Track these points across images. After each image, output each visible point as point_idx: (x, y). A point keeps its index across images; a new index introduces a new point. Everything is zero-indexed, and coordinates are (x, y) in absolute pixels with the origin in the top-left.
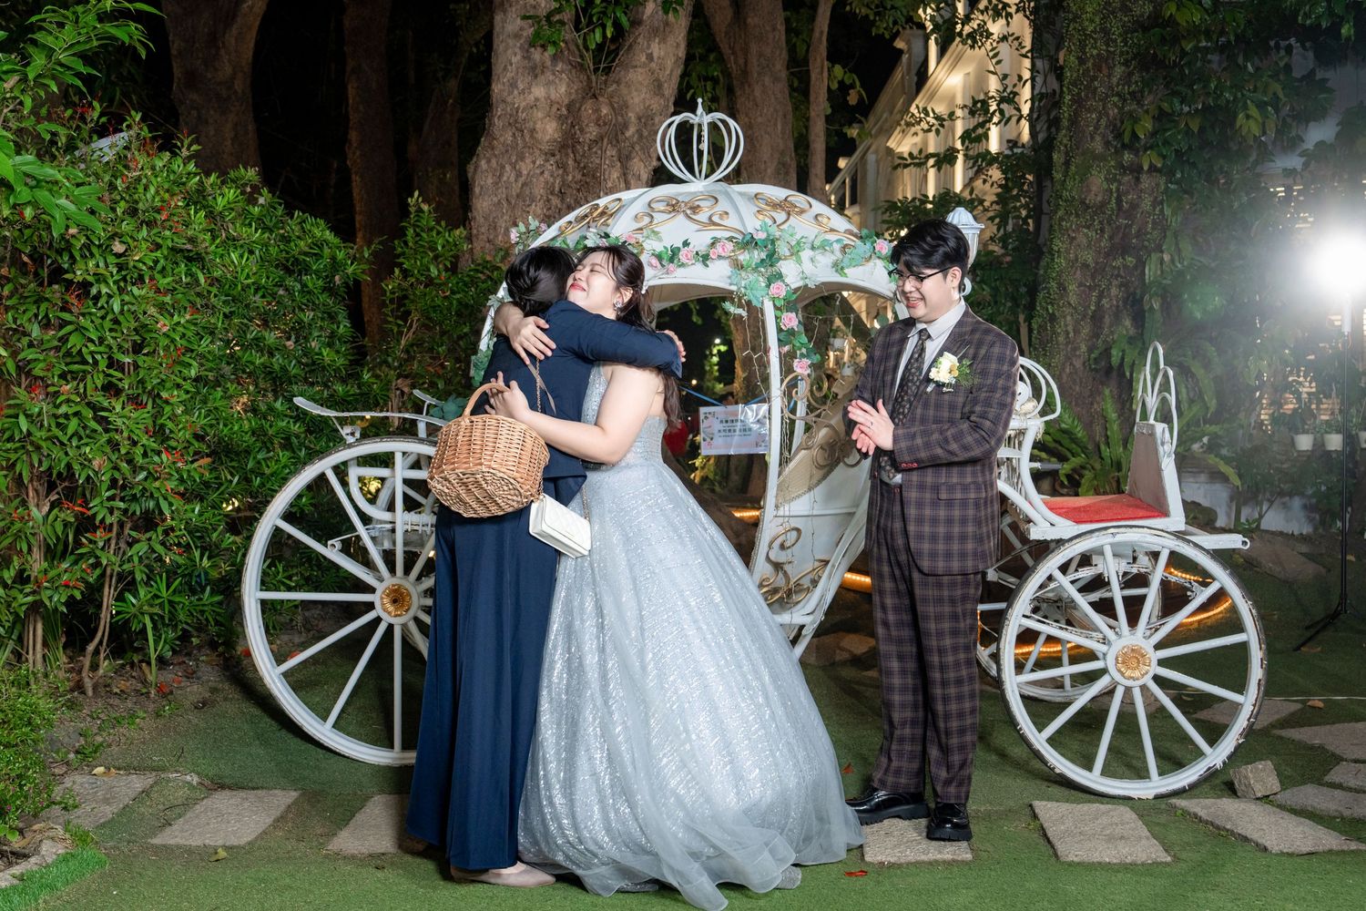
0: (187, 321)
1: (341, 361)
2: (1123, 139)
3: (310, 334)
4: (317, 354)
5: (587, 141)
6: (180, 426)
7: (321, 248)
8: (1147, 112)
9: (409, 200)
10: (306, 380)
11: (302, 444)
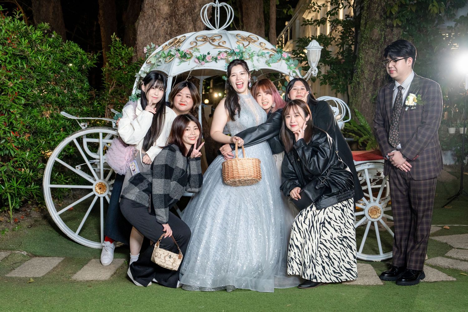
0: (20, 82)
1: (85, 98)
2: (387, 15)
3: (73, 87)
4: (76, 95)
5: (180, 14)
6: (18, 122)
7: (77, 54)
8: (396, 4)
9: (112, 36)
10: (72, 105)
11: (71, 129)
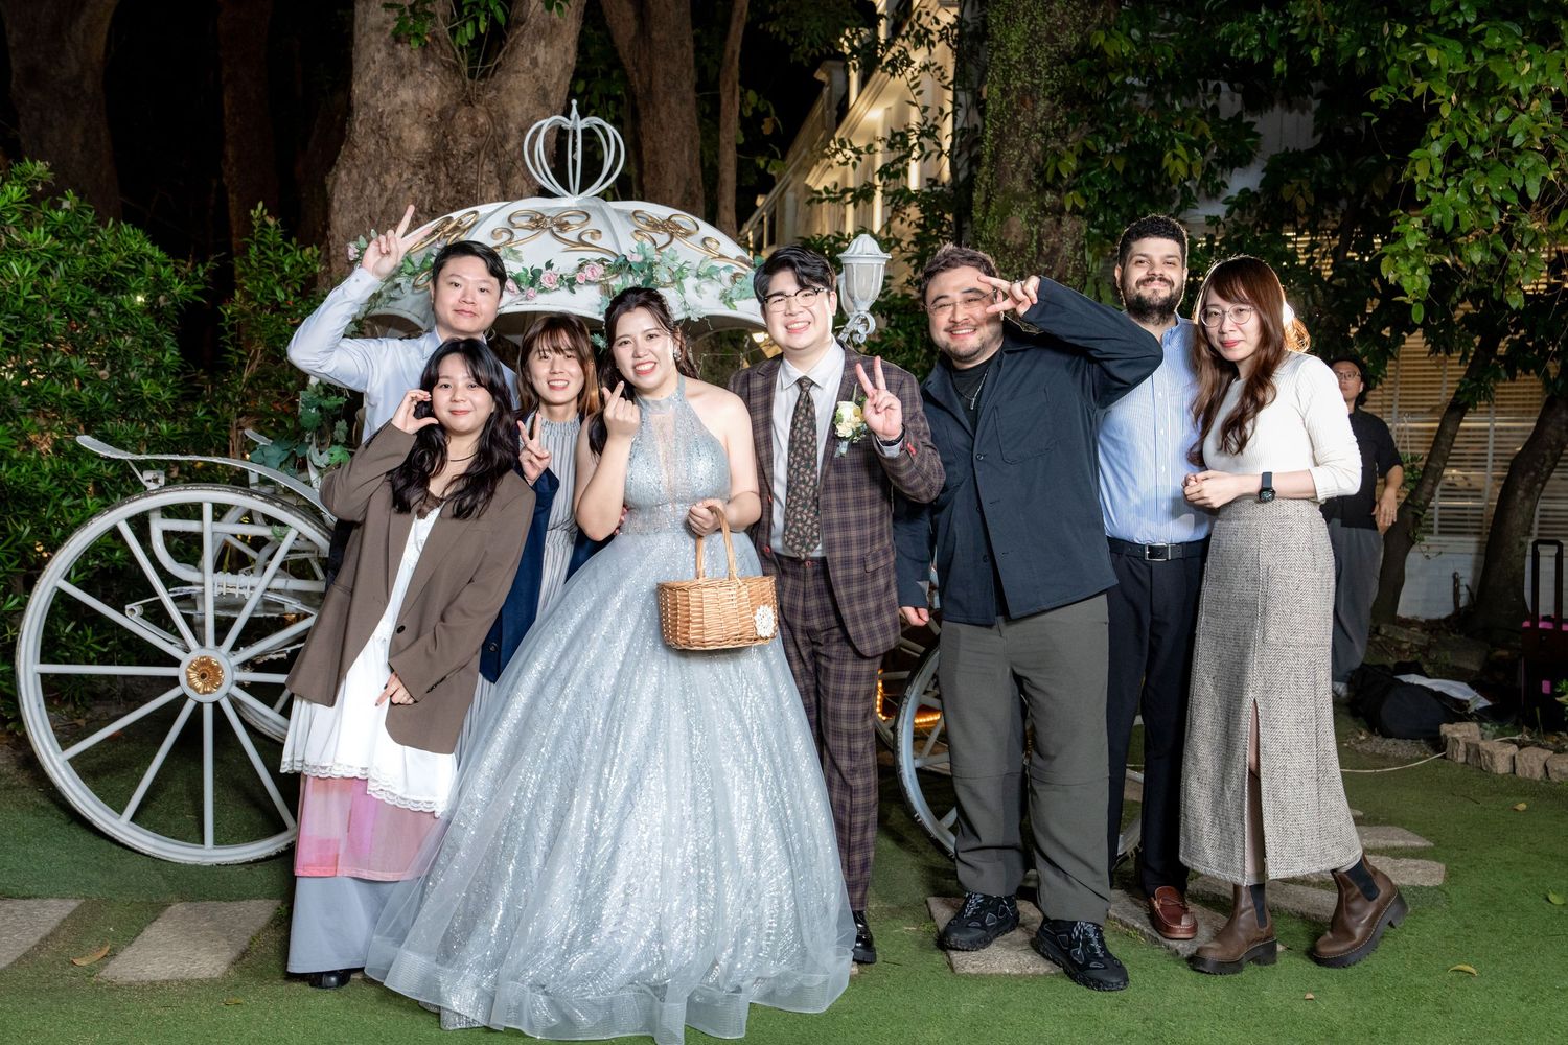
1: (166, 396)
2: (1046, 180)
3: (129, 362)
4: (136, 386)
5: (462, 153)
7: (141, 262)
8: (1071, 150)
9: (252, 212)
10: (125, 416)
11: (118, 489)
